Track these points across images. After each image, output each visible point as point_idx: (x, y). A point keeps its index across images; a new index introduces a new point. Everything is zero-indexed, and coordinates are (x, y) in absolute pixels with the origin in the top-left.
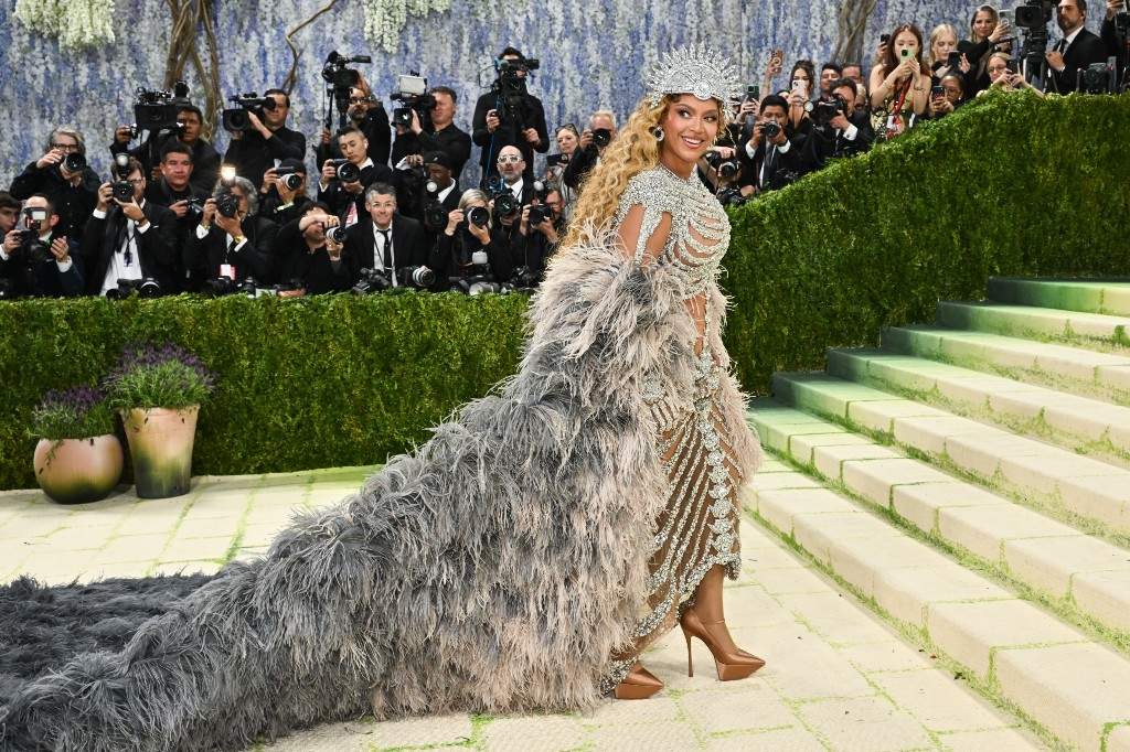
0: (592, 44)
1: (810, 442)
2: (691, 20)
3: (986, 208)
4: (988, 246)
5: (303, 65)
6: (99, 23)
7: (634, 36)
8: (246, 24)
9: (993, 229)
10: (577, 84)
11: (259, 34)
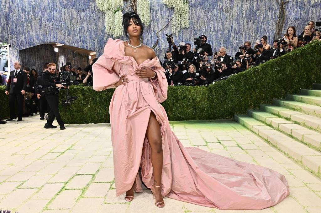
0: (219, 33)
1: (270, 119)
2: (242, 27)
3: (313, 68)
4: (313, 76)
5: (159, 40)
6: (120, 32)
7: (229, 31)
8: (148, 31)
9: (315, 72)
10: (216, 42)
11: (151, 34)
